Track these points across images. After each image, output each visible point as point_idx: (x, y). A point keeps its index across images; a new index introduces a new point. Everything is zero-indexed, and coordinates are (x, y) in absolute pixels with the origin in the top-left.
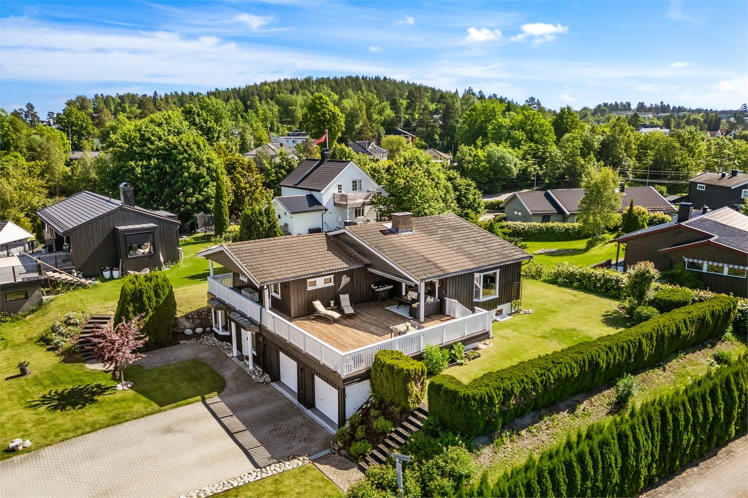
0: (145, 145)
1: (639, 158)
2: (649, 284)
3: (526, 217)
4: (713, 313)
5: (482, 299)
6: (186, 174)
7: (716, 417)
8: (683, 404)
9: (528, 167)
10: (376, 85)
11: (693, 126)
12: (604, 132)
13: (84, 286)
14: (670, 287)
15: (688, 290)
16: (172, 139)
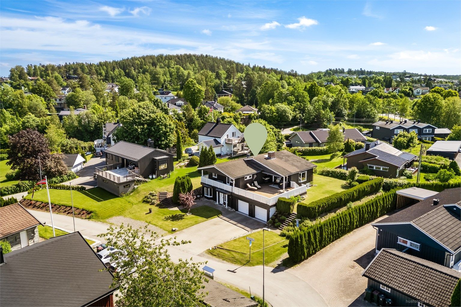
0: (140, 119)
1: (350, 109)
2: (356, 174)
3: (302, 145)
4: (375, 184)
5: (302, 181)
6: (161, 132)
7: (373, 211)
8: (365, 207)
9: (296, 115)
10: (202, 60)
11: (378, 84)
12: (333, 96)
13: (146, 182)
14: (363, 175)
15: (368, 176)
16: (153, 115)
